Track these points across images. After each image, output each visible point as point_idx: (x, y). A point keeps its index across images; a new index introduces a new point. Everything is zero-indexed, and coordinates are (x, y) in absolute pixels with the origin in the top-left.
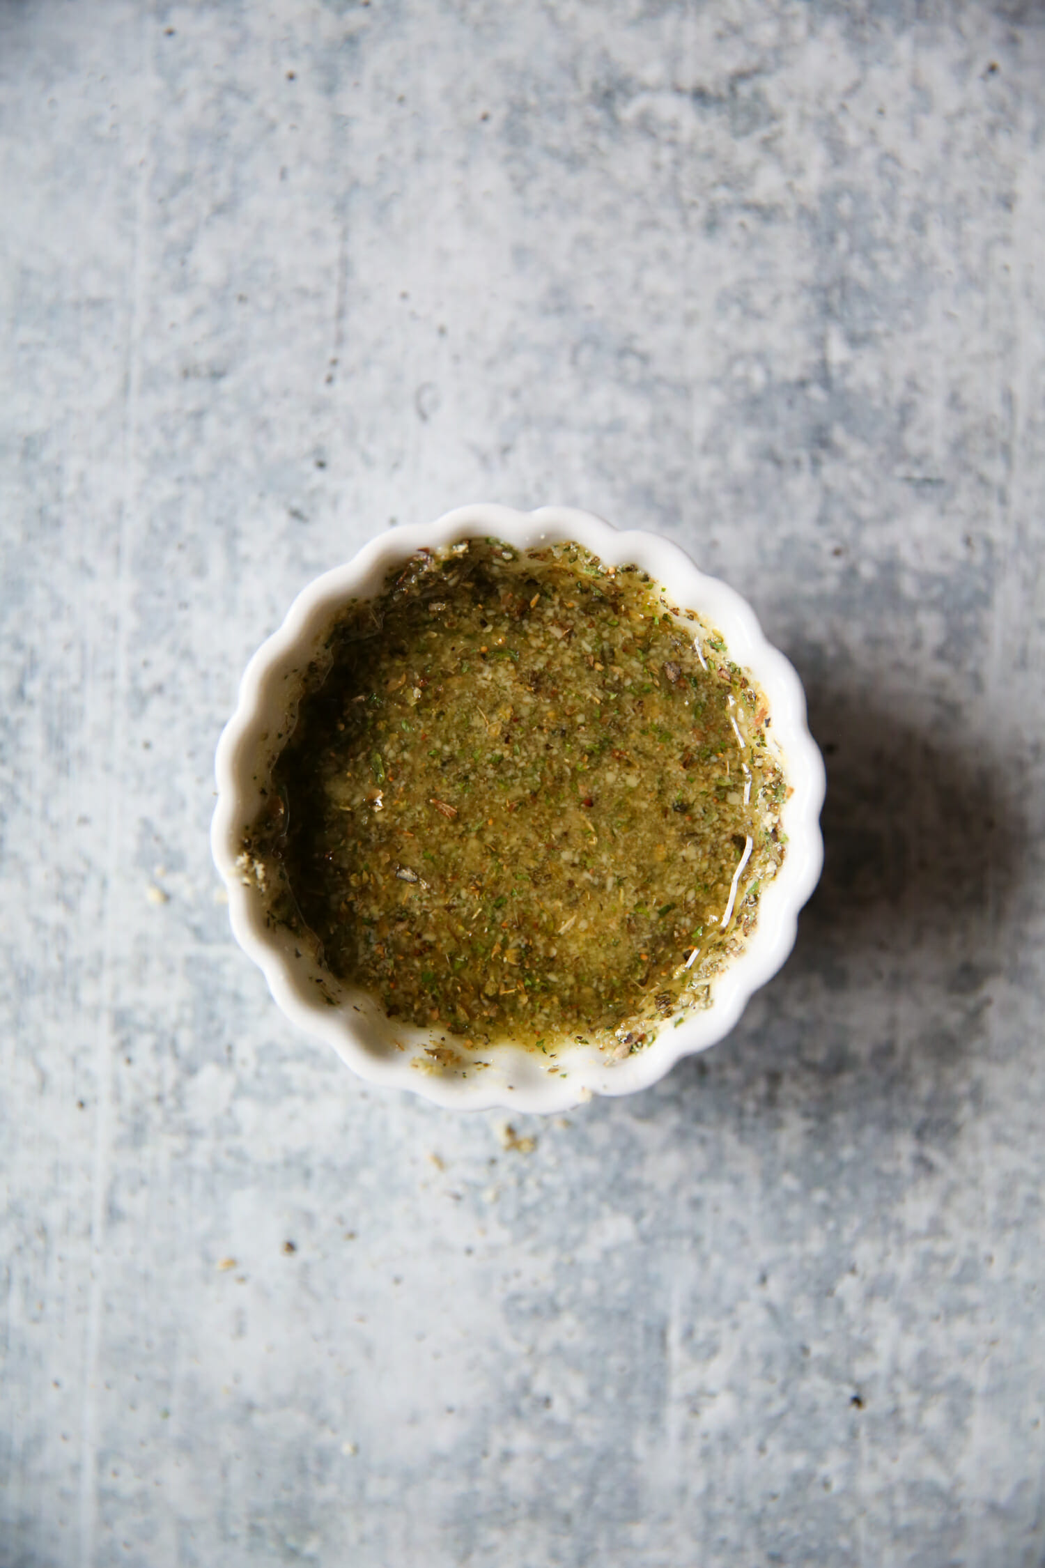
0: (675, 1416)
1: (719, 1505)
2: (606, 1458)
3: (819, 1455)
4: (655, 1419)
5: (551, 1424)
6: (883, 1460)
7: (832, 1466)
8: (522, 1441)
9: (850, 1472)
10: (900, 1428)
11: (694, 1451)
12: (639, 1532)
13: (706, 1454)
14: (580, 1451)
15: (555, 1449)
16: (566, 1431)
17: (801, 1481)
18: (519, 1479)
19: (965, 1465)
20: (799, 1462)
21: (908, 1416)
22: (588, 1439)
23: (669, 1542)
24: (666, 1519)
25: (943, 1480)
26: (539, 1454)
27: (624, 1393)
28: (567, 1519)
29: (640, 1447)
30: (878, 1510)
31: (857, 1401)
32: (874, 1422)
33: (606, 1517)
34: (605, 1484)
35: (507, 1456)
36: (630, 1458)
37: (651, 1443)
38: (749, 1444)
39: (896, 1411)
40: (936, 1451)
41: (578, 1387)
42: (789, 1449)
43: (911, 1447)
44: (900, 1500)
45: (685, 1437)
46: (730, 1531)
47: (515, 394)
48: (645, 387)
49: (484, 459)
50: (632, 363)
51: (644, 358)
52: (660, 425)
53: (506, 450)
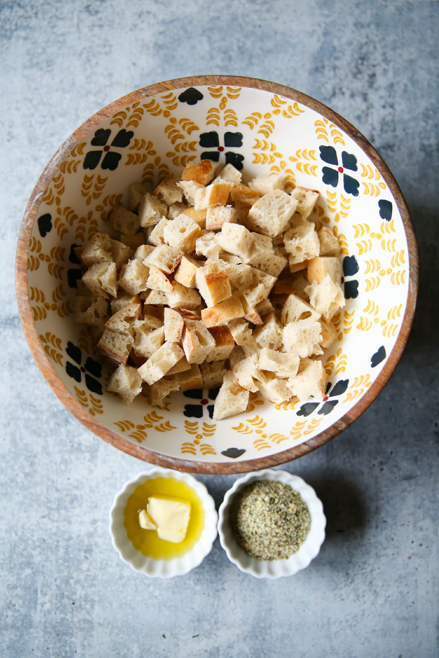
0: (39, 607)
1: (47, 625)
2: (26, 616)
3: (66, 614)
4: (35, 608)
5: (15, 610)
6: (78, 615)
7: (69, 616)
8: (10, 613)
9: (72, 618)
10: (82, 609)
11: (42, 614)
12: (32, 630)
13: (45, 615)
14: (21, 615)
15: (16, 615)
16: (18, 611)
17: (63, 619)
18: (9, 621)
19: (94, 616)
20: (62, 616)
21: (83, 606)
22: (22, 612)
23: (38, 632)
24: (37, 628)
25: (90, 618)
26: (13, 616)
27: (29, 603)
28: (18, 628)
29: (32, 614)
30: (77, 625)
31: (73, 604)
32: (77, 607)
33: (26, 628)
34: (25, 621)
35: (7, 616)
36: (31, 616)
37: (34, 613)
38: (53, 613)
39: (81, 606)
40: (88, 613)
41: (21, 602)
42: (60, 613)
43: (84, 612)
44: (82, 623)
45: (41, 611)
46: (49, 630)
47: (10, 414)
48: (35, 412)
49: (5, 426)
50: (32, 408)
51: (34, 407)
52: (37, 419)
53: (9, 424)
